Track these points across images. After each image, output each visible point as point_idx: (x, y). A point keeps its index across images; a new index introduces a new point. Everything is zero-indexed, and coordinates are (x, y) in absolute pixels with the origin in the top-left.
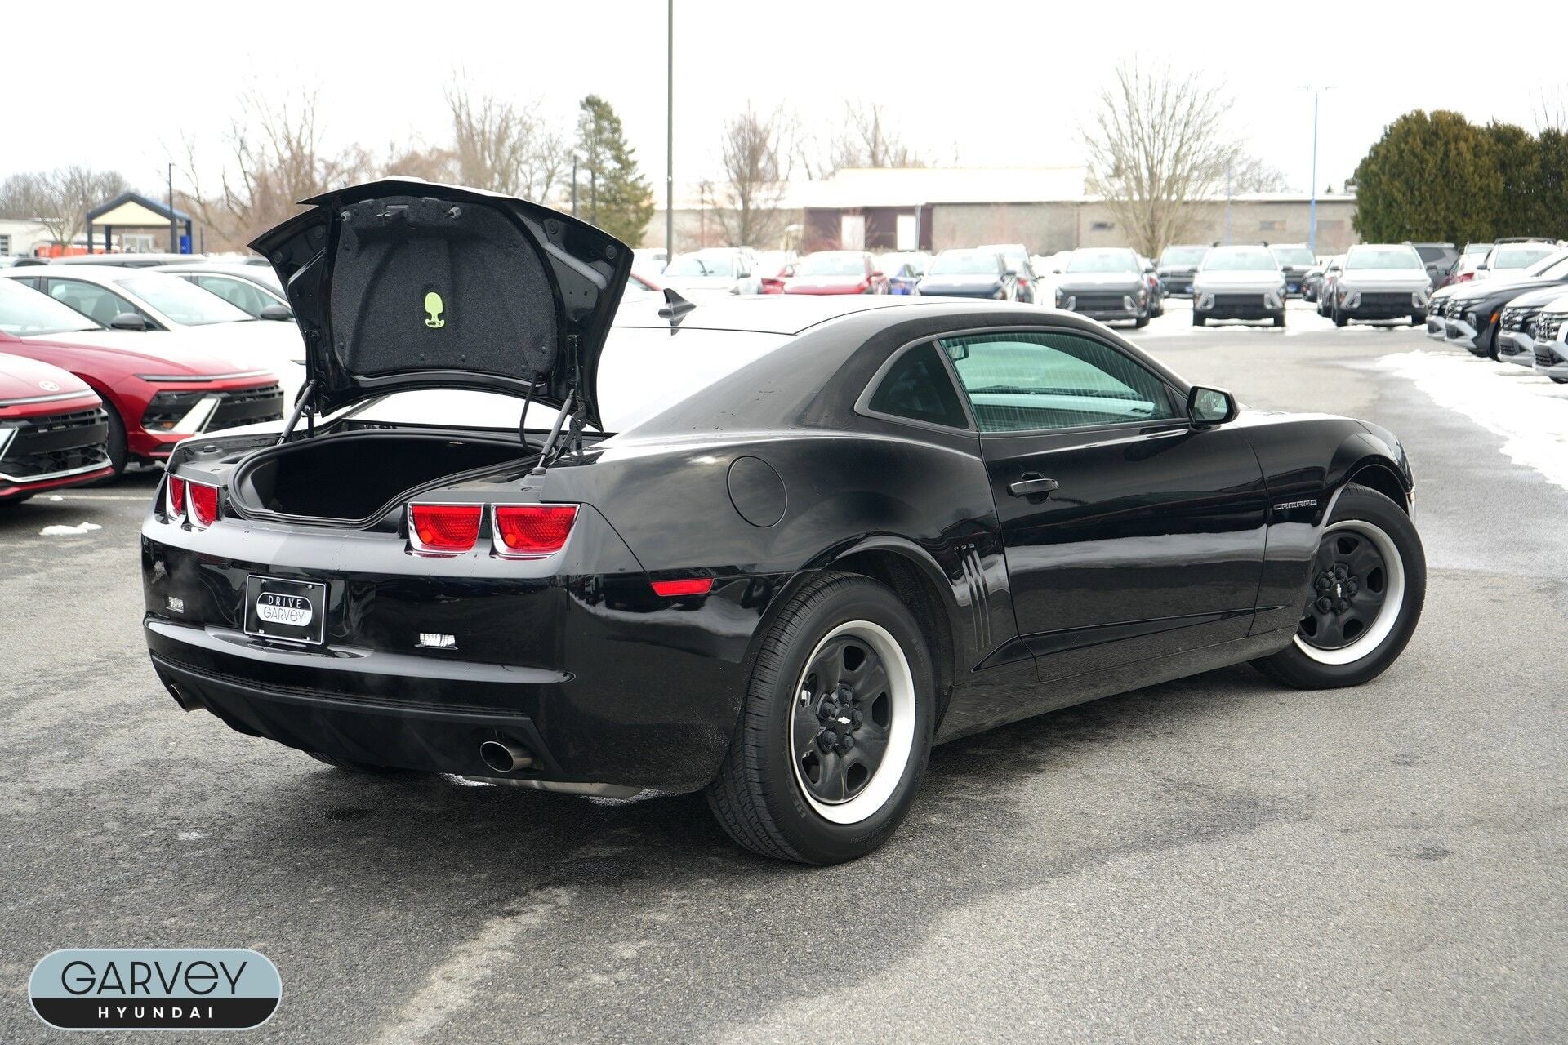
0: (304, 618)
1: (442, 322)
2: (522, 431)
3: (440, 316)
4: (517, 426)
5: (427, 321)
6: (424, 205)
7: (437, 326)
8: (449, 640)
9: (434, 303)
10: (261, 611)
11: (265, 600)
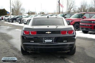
0: (51, 41)
8: (66, 41)
10: (45, 41)
11: (46, 40)
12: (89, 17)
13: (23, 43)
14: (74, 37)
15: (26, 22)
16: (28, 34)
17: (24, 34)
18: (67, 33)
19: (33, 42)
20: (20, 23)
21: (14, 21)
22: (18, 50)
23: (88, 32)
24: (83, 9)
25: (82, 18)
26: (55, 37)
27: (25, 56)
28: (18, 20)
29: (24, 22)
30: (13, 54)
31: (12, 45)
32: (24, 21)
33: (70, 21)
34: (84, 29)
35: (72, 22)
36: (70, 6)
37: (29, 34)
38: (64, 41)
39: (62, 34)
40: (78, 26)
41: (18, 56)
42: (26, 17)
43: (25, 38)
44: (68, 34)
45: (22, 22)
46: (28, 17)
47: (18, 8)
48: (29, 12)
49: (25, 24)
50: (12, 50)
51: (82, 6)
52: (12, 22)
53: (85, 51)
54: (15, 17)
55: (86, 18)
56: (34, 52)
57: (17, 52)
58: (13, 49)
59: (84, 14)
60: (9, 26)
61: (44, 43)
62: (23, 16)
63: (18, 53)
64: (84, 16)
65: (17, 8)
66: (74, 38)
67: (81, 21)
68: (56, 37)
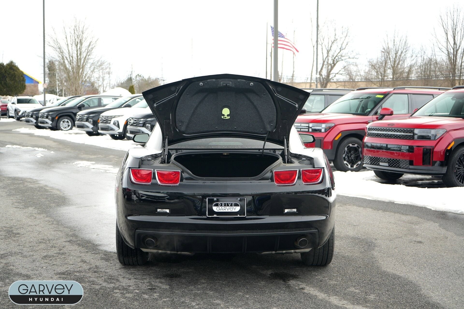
0: (237, 209)
1: (229, 117)
2: (264, 149)
3: (228, 115)
4: (262, 148)
5: (222, 117)
6: (239, 82)
7: (227, 118)
8: (295, 210)
9: (226, 112)
10: (215, 209)
11: (217, 205)
12: (405, 111)
13: (129, 218)
14: (324, 196)
15: (121, 130)
16: (149, 181)
17: (132, 182)
18: (299, 178)
19: (168, 211)
20: (90, 134)
21: (62, 124)
22: (101, 248)
23: (401, 175)
24: (389, 65)
25: (376, 113)
26: (253, 196)
27: (132, 270)
28: (81, 120)
29: (112, 129)
30: (84, 261)
31: (72, 229)
32: (111, 125)
33: (324, 125)
34: (384, 166)
35: (329, 130)
36: (328, 52)
37: (153, 181)
38: (286, 211)
39: (278, 181)
40: (356, 149)
41: (103, 270)
42: (120, 107)
43: (134, 197)
44: (301, 181)
45: (103, 129)
46: (129, 106)
47: (78, 60)
48: (130, 79)
49: (114, 137)
50: (75, 247)
51: (387, 52)
52: (55, 128)
53: (375, 254)
54: (68, 105)
55: (391, 114)
56: (169, 252)
57: (98, 256)
58: (79, 245)
59: (386, 95)
60: (44, 147)
61: (208, 219)
62: (105, 101)
63: (102, 259)
64: (386, 104)
65: (75, 60)
66: (327, 200)
67: (370, 129)
68: (257, 195)
